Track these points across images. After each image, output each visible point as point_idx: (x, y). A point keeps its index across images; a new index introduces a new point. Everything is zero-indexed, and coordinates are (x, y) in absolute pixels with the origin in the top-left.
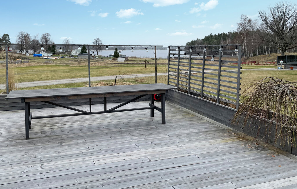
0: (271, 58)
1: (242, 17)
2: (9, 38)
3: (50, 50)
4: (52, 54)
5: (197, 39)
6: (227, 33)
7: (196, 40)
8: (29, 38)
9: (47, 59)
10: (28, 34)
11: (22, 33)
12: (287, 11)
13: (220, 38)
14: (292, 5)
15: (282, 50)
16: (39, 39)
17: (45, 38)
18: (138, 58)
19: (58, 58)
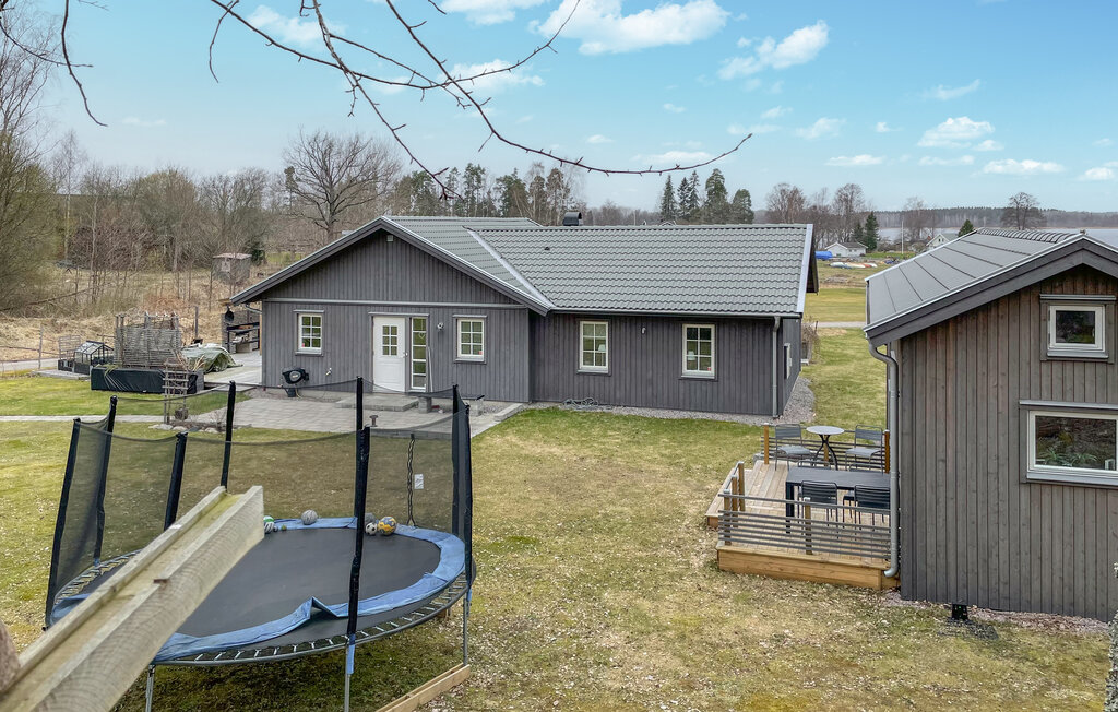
2: (749, 201)
3: (860, 236)
4: (864, 252)
8: (801, 201)
9: (841, 267)
10: (800, 188)
11: (784, 187)
16: (829, 201)
17: (846, 200)
19: (874, 265)
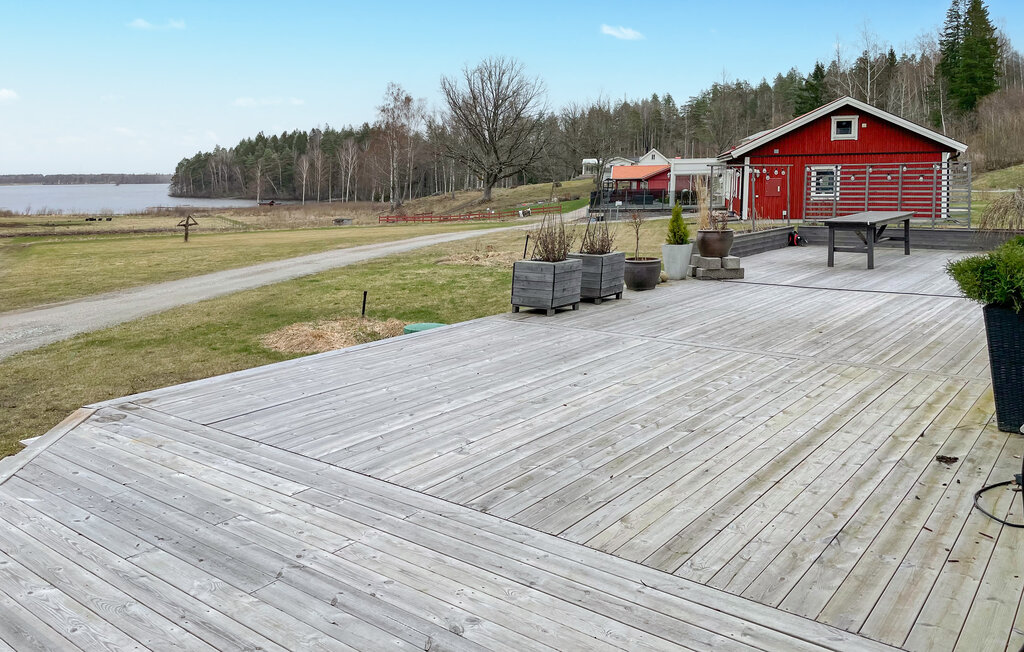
0: (456, 204)
1: (389, 89)
5: (217, 149)
6: (308, 134)
7: (211, 150)
12: (505, 80)
13: (291, 148)
14: (517, 67)
15: (488, 182)
18: (17, 215)
